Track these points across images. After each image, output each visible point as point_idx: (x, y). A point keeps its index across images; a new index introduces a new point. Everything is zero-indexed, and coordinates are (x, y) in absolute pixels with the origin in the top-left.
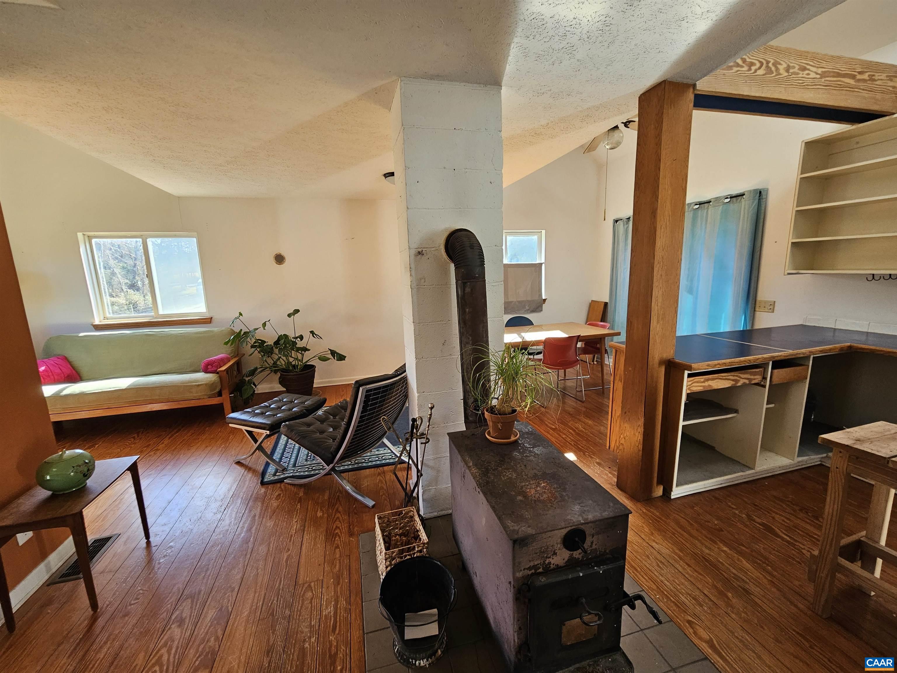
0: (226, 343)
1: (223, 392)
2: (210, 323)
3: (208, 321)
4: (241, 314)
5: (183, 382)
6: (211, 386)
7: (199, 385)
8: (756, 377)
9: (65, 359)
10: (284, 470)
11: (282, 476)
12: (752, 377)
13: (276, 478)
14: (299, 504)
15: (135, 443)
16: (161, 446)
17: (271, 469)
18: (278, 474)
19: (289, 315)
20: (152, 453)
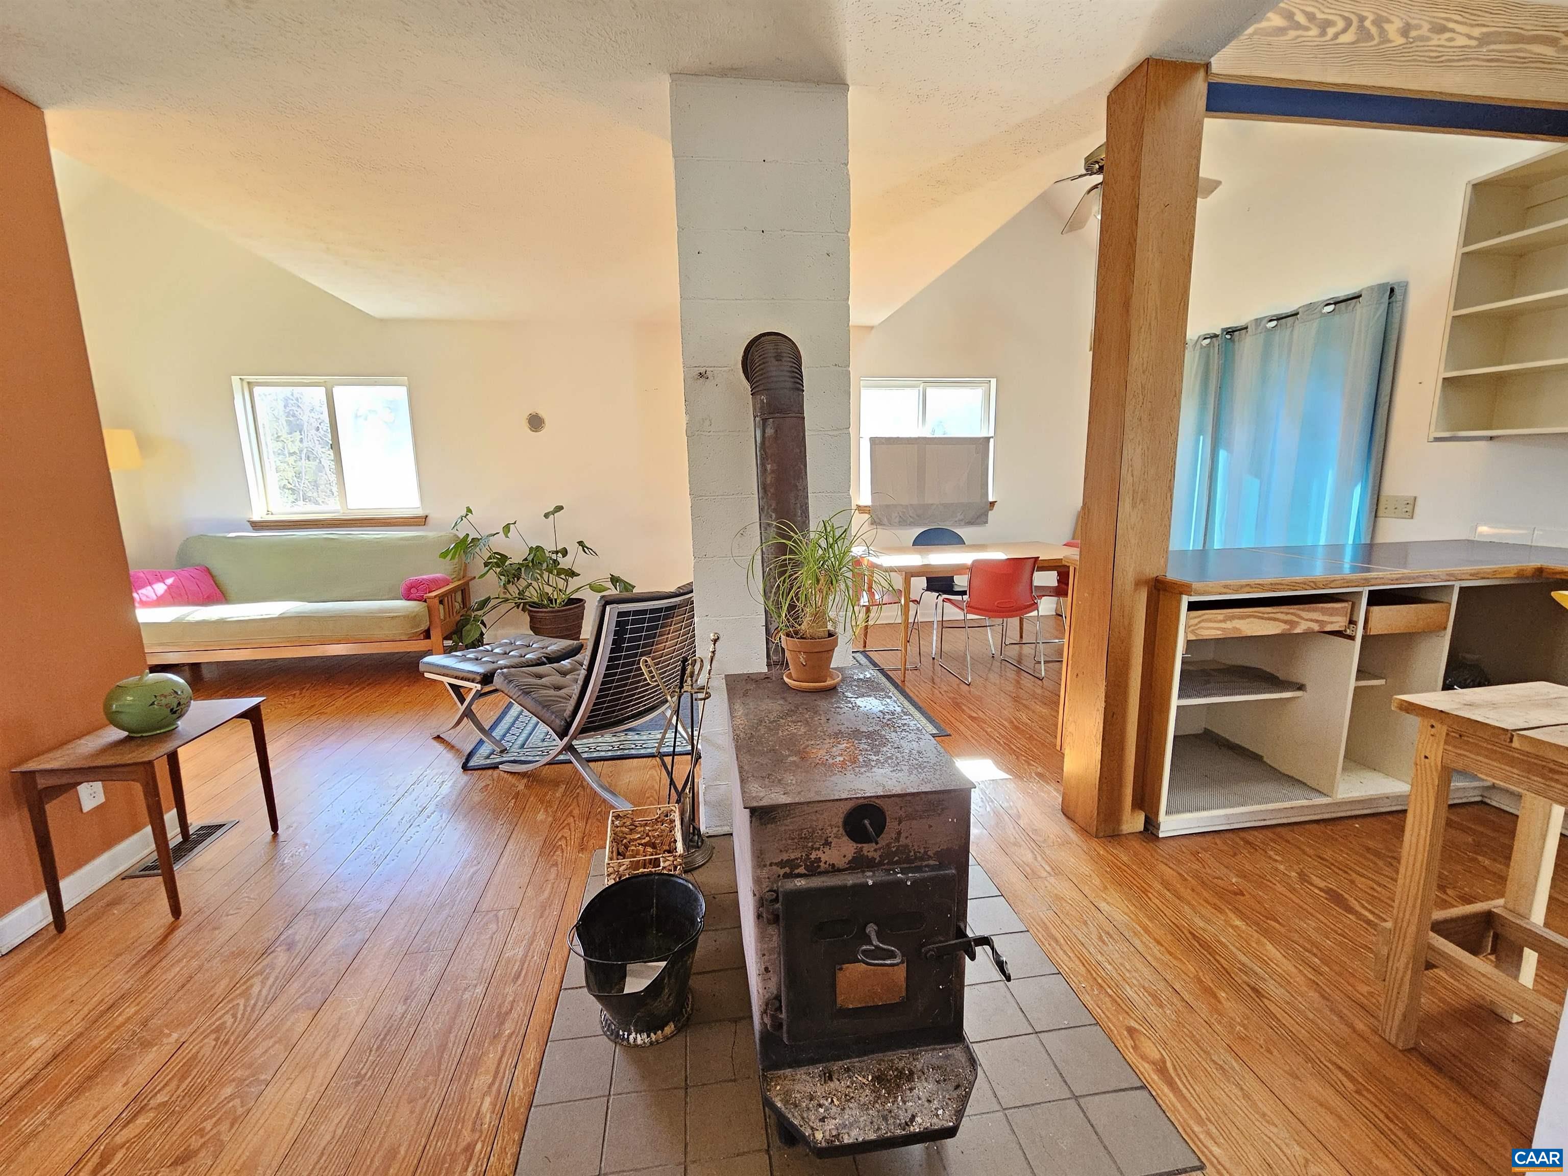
0: (444, 555)
1: (432, 633)
2: (425, 525)
3: (422, 521)
4: (469, 510)
5: (372, 612)
6: (412, 619)
7: (391, 619)
8: (1334, 619)
9: (208, 571)
10: (504, 751)
11: (498, 760)
12: (1325, 618)
13: (488, 761)
14: (513, 801)
15: (293, 703)
17: (485, 750)
18: (492, 756)
19: (546, 516)
20: (314, 717)
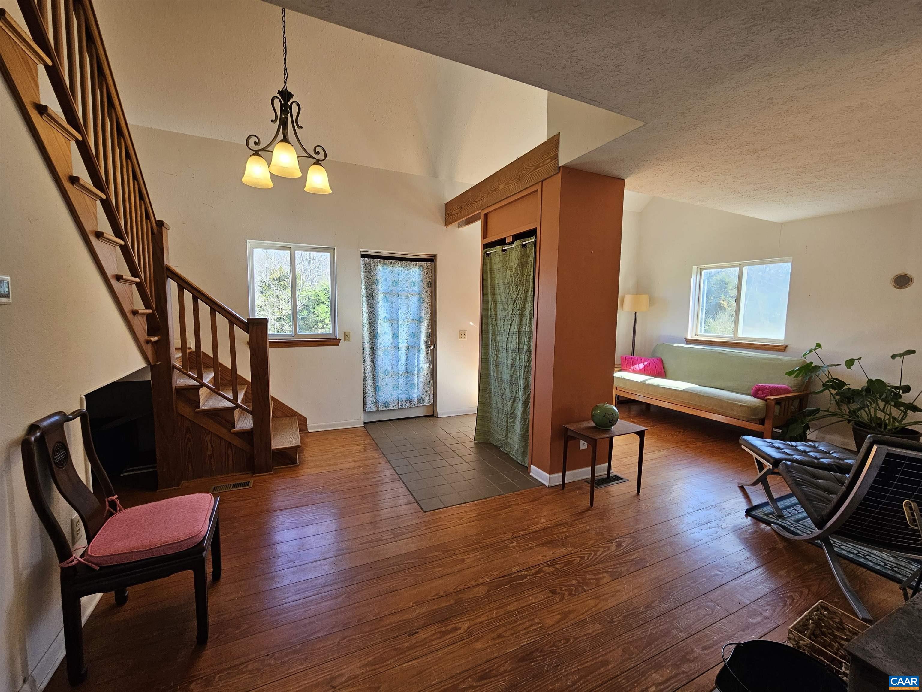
0: (789, 374)
1: (766, 422)
2: (784, 351)
3: (782, 349)
4: (819, 346)
5: (728, 399)
7: (741, 406)
9: (661, 361)
10: (781, 517)
11: (773, 520)
13: (766, 517)
14: (768, 551)
15: (677, 436)
16: (692, 446)
17: (768, 509)
18: (771, 516)
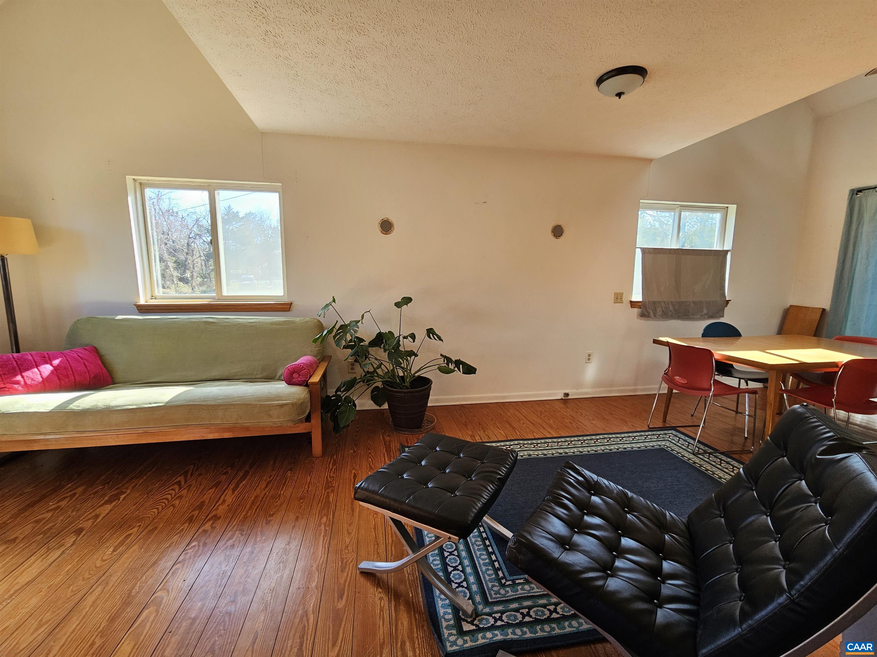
0: (315, 341)
1: (313, 416)
2: (289, 311)
3: (285, 307)
4: (334, 300)
6: (298, 406)
7: (282, 406)
9: (95, 351)
18: (465, 626)
19: (398, 305)
